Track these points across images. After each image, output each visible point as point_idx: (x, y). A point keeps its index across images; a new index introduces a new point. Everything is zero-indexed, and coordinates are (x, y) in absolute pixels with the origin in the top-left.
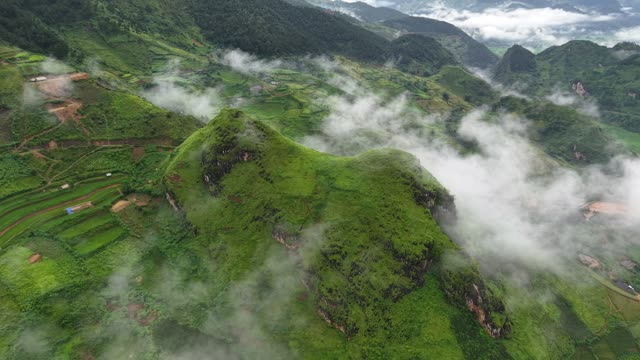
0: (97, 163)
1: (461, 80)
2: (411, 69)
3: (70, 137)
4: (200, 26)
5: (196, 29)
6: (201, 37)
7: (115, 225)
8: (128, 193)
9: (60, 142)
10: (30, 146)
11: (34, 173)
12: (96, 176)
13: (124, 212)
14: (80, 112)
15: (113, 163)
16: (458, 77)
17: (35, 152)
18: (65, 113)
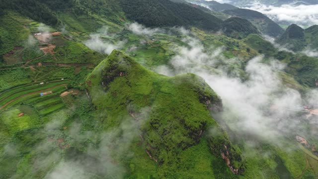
0: (58, 74)
1: (258, 42)
2: (232, 35)
3: (48, 61)
4: (124, 11)
5: (122, 13)
6: (125, 17)
7: (61, 102)
8: (70, 88)
9: (43, 63)
10: (29, 65)
11: (29, 77)
12: (57, 79)
13: (66, 97)
14: (54, 50)
15: (65, 74)
16: (256, 40)
17: (31, 67)
18: (47, 50)
